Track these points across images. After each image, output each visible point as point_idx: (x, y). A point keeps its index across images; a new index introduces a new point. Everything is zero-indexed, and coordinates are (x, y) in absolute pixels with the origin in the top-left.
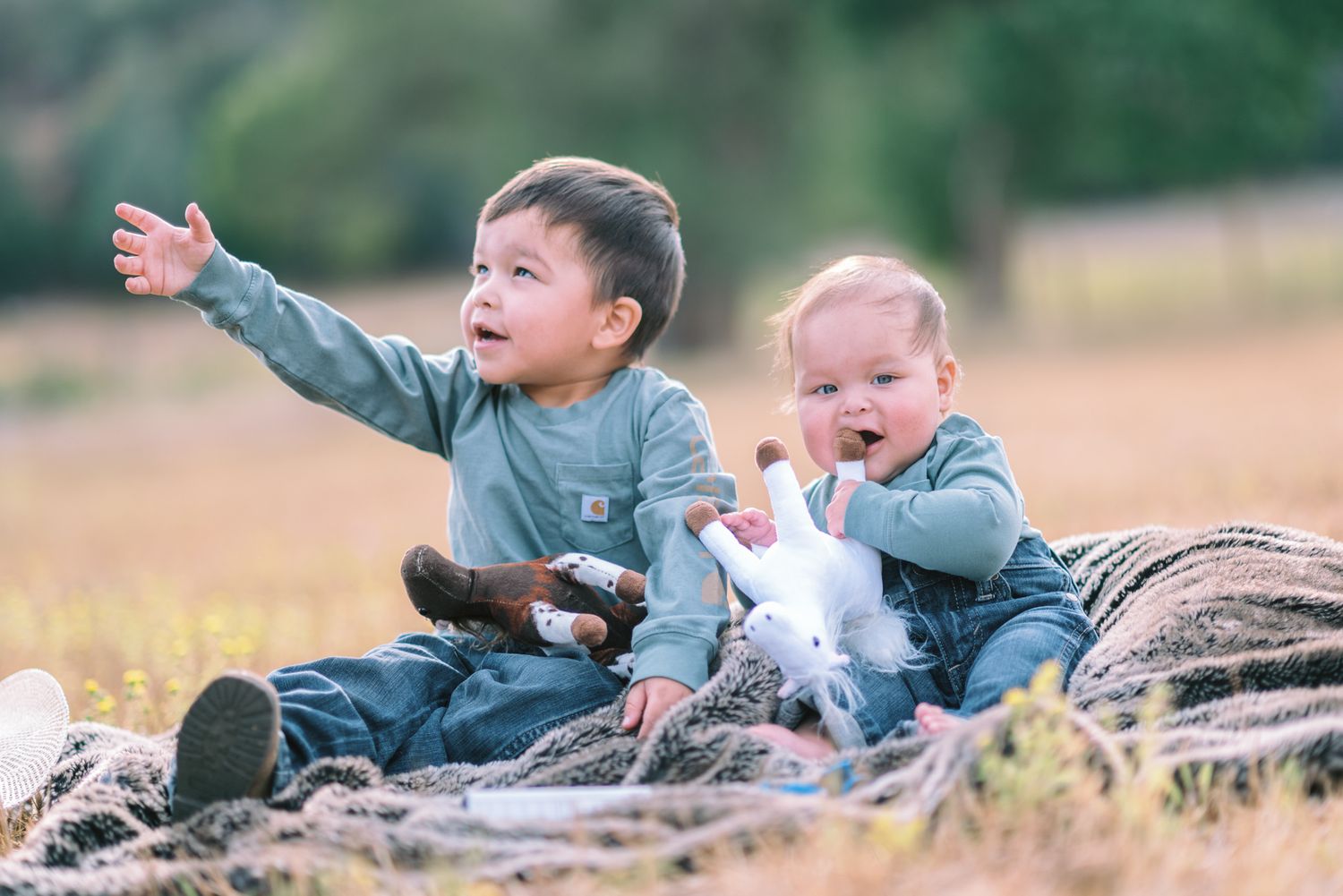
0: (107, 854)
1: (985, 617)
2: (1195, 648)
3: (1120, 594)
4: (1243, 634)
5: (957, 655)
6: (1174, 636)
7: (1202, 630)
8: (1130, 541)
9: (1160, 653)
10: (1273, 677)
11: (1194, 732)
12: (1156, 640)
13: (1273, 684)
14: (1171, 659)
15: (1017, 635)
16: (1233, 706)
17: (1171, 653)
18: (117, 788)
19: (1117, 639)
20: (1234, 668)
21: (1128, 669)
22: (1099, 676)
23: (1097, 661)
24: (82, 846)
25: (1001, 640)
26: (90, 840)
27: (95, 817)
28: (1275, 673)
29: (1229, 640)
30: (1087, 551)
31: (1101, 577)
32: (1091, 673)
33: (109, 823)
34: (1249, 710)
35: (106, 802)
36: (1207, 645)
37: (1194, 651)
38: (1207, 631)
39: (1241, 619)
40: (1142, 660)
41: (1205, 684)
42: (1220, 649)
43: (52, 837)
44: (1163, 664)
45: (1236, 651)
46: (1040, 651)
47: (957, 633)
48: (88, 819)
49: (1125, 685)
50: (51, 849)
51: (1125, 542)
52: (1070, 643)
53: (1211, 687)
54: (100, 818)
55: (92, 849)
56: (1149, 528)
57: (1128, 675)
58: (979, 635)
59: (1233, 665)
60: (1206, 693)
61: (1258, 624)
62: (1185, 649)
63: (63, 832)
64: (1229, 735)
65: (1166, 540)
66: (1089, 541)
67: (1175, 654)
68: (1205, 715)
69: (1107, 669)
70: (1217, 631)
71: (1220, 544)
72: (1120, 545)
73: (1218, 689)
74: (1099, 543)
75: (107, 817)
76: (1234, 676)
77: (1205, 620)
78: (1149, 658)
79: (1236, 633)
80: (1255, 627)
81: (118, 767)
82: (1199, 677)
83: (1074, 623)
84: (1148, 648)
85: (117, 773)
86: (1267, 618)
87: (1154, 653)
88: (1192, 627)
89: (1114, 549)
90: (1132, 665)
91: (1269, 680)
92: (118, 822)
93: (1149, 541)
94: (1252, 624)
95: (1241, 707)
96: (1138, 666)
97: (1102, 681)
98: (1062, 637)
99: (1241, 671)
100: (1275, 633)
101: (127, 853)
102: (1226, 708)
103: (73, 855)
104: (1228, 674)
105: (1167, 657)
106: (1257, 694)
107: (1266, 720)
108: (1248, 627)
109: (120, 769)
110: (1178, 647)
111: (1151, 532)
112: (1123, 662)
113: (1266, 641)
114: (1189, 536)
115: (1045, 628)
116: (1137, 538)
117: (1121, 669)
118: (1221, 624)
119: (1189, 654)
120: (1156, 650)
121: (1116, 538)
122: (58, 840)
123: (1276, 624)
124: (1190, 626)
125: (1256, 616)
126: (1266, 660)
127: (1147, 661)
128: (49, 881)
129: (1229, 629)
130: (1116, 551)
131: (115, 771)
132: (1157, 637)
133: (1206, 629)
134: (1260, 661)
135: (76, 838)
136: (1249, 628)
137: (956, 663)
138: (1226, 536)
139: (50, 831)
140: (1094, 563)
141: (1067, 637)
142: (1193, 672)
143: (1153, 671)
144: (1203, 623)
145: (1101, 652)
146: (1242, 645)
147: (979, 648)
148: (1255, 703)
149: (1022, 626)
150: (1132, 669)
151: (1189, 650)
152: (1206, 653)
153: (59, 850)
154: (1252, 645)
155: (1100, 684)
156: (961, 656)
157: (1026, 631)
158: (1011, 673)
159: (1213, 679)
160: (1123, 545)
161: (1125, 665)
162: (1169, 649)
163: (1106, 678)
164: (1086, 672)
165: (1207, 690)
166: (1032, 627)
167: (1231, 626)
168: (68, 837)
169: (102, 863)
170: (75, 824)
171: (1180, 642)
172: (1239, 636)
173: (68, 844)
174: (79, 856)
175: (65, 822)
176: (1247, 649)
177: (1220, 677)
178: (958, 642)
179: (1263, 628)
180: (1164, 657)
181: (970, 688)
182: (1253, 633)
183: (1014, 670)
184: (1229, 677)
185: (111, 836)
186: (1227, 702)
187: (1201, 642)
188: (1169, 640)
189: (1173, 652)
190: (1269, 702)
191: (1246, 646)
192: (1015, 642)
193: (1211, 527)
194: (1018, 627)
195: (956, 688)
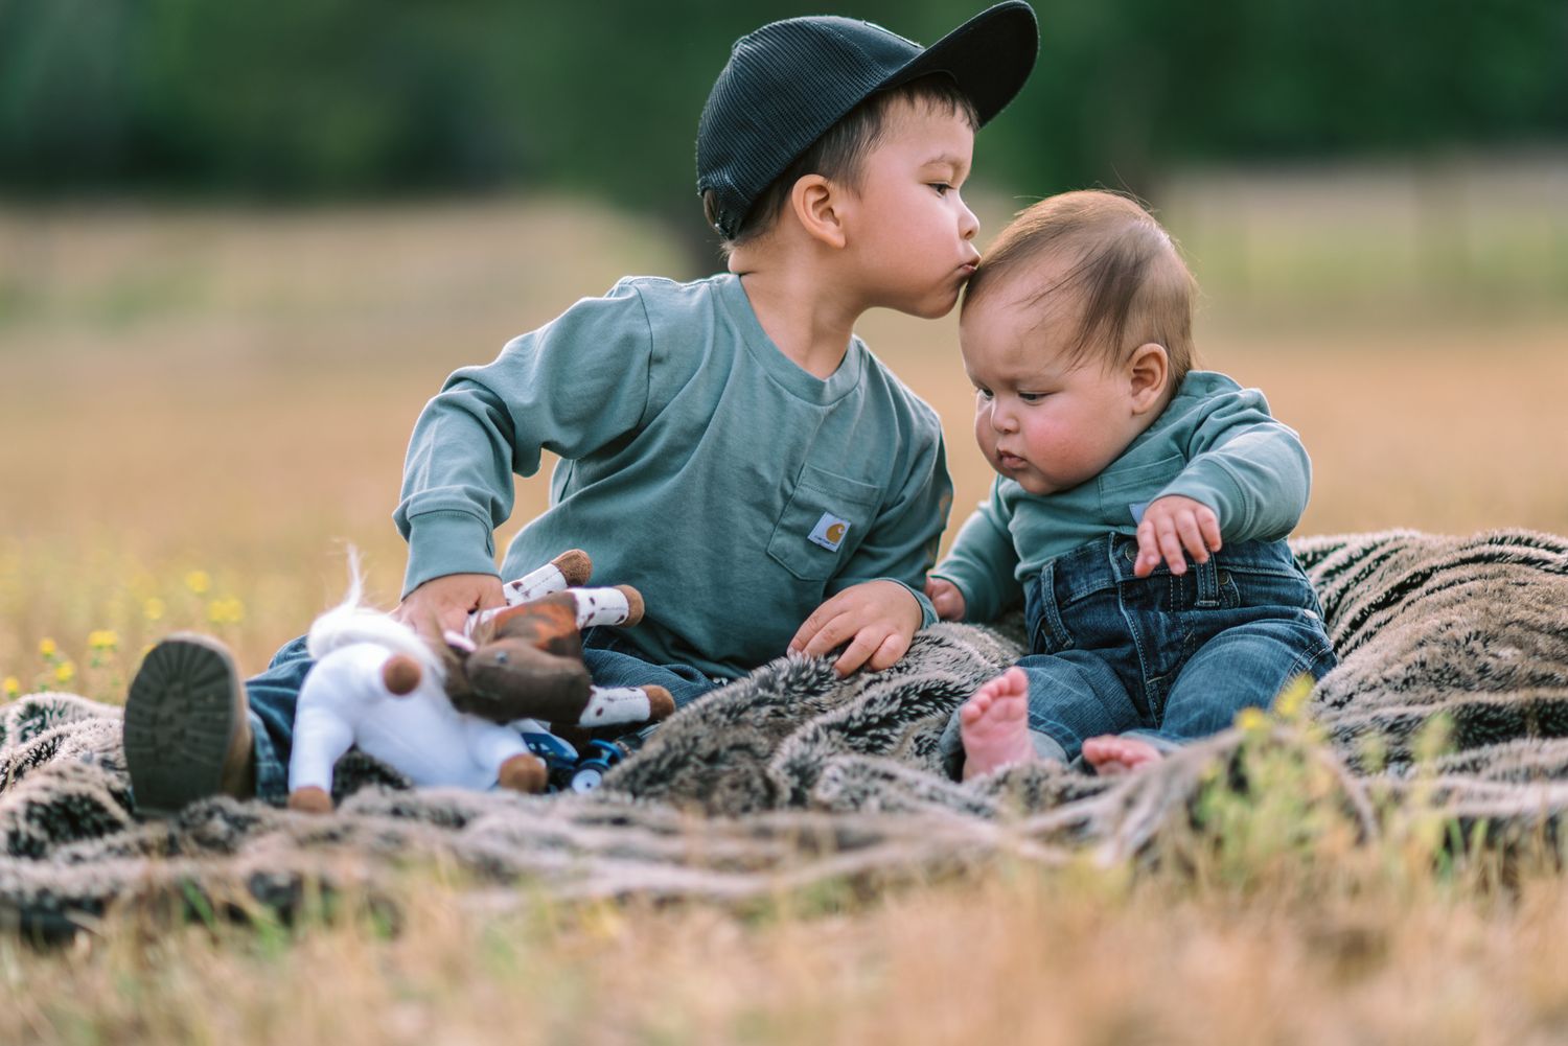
0: (85, 847)
1: (1201, 623)
2: (1463, 679)
3: (1362, 612)
4: (1523, 666)
5: (1159, 664)
6: (1436, 662)
7: (1471, 657)
8: (1375, 547)
9: (1418, 682)
10: (1561, 721)
11: (1463, 782)
12: (1414, 666)
13: (1560, 728)
14: (1432, 691)
15: (1234, 648)
16: (1510, 753)
17: (1432, 683)
18: (98, 769)
19: (1362, 661)
20: (1513, 706)
21: (1378, 698)
22: (1339, 704)
23: (1337, 687)
24: (54, 834)
25: (1215, 652)
26: (62, 827)
27: (69, 798)
28: (1564, 715)
29: (1505, 672)
30: (1319, 557)
31: (1339, 593)
32: (1329, 700)
33: (87, 807)
34: (1529, 759)
35: (84, 781)
36: (1477, 677)
37: (1461, 682)
38: (1478, 659)
39: (1521, 648)
40: (1396, 688)
41: (1475, 724)
42: (1493, 682)
43: (16, 822)
44: (1423, 696)
45: (1515, 687)
46: (1262, 668)
47: (1163, 639)
48: (61, 801)
49: (1374, 719)
50: (14, 836)
51: (1368, 548)
52: (1301, 663)
53: (1482, 728)
54: (76, 800)
55: (66, 841)
56: (1399, 532)
57: (1378, 706)
58: (1190, 642)
59: (1511, 704)
60: (1474, 734)
61: (1542, 655)
62: (1450, 680)
63: (29, 816)
64: (1507, 787)
65: (1421, 549)
66: (1322, 546)
67: (1438, 685)
68: (1474, 763)
69: (1350, 697)
70: (1490, 660)
71: (1489, 559)
72: (1361, 553)
73: (1491, 731)
74: (1335, 549)
75: (86, 799)
76: (1512, 716)
77: (1477, 645)
78: (1404, 687)
79: (1514, 664)
80: (1538, 658)
81: (104, 748)
82: (1468, 715)
83: (1307, 641)
84: (1404, 674)
85: (101, 755)
86: (1553, 649)
87: (1411, 681)
88: (1460, 652)
89: (1354, 556)
90: (1383, 694)
91: (1556, 724)
92: (98, 808)
93: (1401, 549)
94: (1535, 654)
95: (1519, 756)
96: (1390, 696)
97: (1344, 711)
98: (1290, 655)
99: (1521, 710)
100: (1564, 667)
101: (110, 849)
102: (1500, 756)
103: (42, 845)
104: (1505, 713)
105: (1428, 688)
106: (1540, 741)
107: (1551, 772)
108: (1529, 657)
109: (106, 751)
110: (1442, 676)
111: (1402, 538)
112: (1370, 690)
113: (1552, 676)
114: (1451, 544)
115: (1270, 642)
116: (1383, 544)
117: (1368, 698)
118: (1495, 652)
119: (1454, 686)
120: (1413, 677)
121: (1356, 542)
122: (23, 826)
123: (1564, 656)
124: (1457, 651)
125: (1539, 645)
126: (1554, 699)
127: (1402, 691)
128: (16, 874)
129: (1506, 659)
130: (1358, 559)
131: (100, 752)
132: (1416, 663)
133: (1477, 656)
134: (1545, 700)
135: (45, 824)
136: (1531, 659)
137: (1157, 674)
138: (1496, 549)
139: (13, 814)
140: (1330, 574)
141: (1297, 655)
142: (1461, 709)
143: (1409, 703)
144: (1473, 649)
145: (1343, 676)
146: (1522, 679)
147: (1186, 659)
148: (1538, 751)
149: (1242, 638)
150: (1383, 700)
151: (1455, 681)
152: (1477, 686)
153: (24, 837)
154: (1536, 681)
155: (1341, 715)
156: (1164, 667)
157: (1247, 643)
158: (1225, 689)
159: (1486, 719)
160: (1366, 553)
161: (1375, 693)
162: (1430, 678)
163: (1349, 707)
164: (1323, 698)
165: (1477, 732)
166: (1254, 640)
167: (1508, 653)
168: (36, 823)
169: (77, 859)
170: (43, 806)
171: (1445, 670)
172: (1519, 667)
173: (35, 831)
174: (49, 848)
175: (31, 803)
176: (1527, 685)
177: (1493, 715)
178: (1163, 649)
179: (1547, 660)
180: (1424, 687)
181: (1171, 705)
182: (1535, 665)
183: (1229, 686)
184: (1506, 717)
185: (88, 823)
186: (1502, 748)
187: (1471, 672)
188: (1430, 667)
189: (1435, 681)
190: (1555, 751)
191: (1527, 681)
192: (1232, 655)
193: (1479, 535)
194: (1236, 639)
195: (1153, 706)
